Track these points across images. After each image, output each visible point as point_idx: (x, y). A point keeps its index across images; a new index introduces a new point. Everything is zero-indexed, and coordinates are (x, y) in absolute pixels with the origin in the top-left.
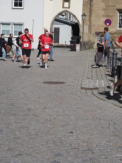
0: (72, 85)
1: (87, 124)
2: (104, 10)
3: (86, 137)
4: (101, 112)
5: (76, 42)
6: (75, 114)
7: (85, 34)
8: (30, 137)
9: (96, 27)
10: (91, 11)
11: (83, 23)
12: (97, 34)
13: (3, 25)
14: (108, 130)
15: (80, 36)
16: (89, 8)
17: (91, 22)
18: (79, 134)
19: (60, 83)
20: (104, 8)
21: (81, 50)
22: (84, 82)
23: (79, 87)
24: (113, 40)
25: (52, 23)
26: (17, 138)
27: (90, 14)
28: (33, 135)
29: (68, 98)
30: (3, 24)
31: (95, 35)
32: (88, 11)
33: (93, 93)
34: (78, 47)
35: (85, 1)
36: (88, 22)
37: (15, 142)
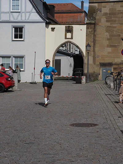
0: (107, 127)
2: (108, 40)
5: (81, 74)
7: (89, 66)
9: (100, 58)
10: (94, 41)
11: (88, 54)
12: (103, 65)
16: (93, 38)
17: (95, 53)
19: (91, 125)
20: (109, 37)
21: (87, 82)
22: (118, 122)
25: (54, 55)
27: (94, 45)
31: (99, 66)
32: (92, 41)
34: (84, 79)
35: (88, 31)
36: (92, 53)
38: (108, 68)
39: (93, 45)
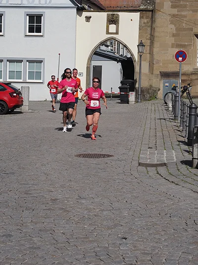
0: (124, 158)
1: (150, 224)
2: (174, 35)
3: (149, 245)
4: (173, 204)
5: (128, 89)
6: (129, 208)
7: (144, 76)
8: (56, 245)
9: (161, 64)
10: (152, 38)
11: (141, 57)
12: (165, 75)
13: (11, 63)
14: (184, 234)
15: (135, 79)
17: (152, 56)
18: (137, 240)
19: (104, 156)
20: (175, 32)
21: (138, 102)
22: (143, 154)
23: (136, 164)
24: (189, 85)
25: (89, 59)
26: (35, 248)
27: (152, 43)
28: (62, 243)
29: (117, 181)
30: (11, 61)
31: (159, 76)
32: (148, 38)
33: (158, 172)
34: (132, 97)
35: (143, 22)
36: (148, 55)
37: (32, 255)
38: (172, 80)
39: (150, 43)
